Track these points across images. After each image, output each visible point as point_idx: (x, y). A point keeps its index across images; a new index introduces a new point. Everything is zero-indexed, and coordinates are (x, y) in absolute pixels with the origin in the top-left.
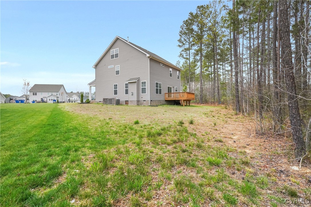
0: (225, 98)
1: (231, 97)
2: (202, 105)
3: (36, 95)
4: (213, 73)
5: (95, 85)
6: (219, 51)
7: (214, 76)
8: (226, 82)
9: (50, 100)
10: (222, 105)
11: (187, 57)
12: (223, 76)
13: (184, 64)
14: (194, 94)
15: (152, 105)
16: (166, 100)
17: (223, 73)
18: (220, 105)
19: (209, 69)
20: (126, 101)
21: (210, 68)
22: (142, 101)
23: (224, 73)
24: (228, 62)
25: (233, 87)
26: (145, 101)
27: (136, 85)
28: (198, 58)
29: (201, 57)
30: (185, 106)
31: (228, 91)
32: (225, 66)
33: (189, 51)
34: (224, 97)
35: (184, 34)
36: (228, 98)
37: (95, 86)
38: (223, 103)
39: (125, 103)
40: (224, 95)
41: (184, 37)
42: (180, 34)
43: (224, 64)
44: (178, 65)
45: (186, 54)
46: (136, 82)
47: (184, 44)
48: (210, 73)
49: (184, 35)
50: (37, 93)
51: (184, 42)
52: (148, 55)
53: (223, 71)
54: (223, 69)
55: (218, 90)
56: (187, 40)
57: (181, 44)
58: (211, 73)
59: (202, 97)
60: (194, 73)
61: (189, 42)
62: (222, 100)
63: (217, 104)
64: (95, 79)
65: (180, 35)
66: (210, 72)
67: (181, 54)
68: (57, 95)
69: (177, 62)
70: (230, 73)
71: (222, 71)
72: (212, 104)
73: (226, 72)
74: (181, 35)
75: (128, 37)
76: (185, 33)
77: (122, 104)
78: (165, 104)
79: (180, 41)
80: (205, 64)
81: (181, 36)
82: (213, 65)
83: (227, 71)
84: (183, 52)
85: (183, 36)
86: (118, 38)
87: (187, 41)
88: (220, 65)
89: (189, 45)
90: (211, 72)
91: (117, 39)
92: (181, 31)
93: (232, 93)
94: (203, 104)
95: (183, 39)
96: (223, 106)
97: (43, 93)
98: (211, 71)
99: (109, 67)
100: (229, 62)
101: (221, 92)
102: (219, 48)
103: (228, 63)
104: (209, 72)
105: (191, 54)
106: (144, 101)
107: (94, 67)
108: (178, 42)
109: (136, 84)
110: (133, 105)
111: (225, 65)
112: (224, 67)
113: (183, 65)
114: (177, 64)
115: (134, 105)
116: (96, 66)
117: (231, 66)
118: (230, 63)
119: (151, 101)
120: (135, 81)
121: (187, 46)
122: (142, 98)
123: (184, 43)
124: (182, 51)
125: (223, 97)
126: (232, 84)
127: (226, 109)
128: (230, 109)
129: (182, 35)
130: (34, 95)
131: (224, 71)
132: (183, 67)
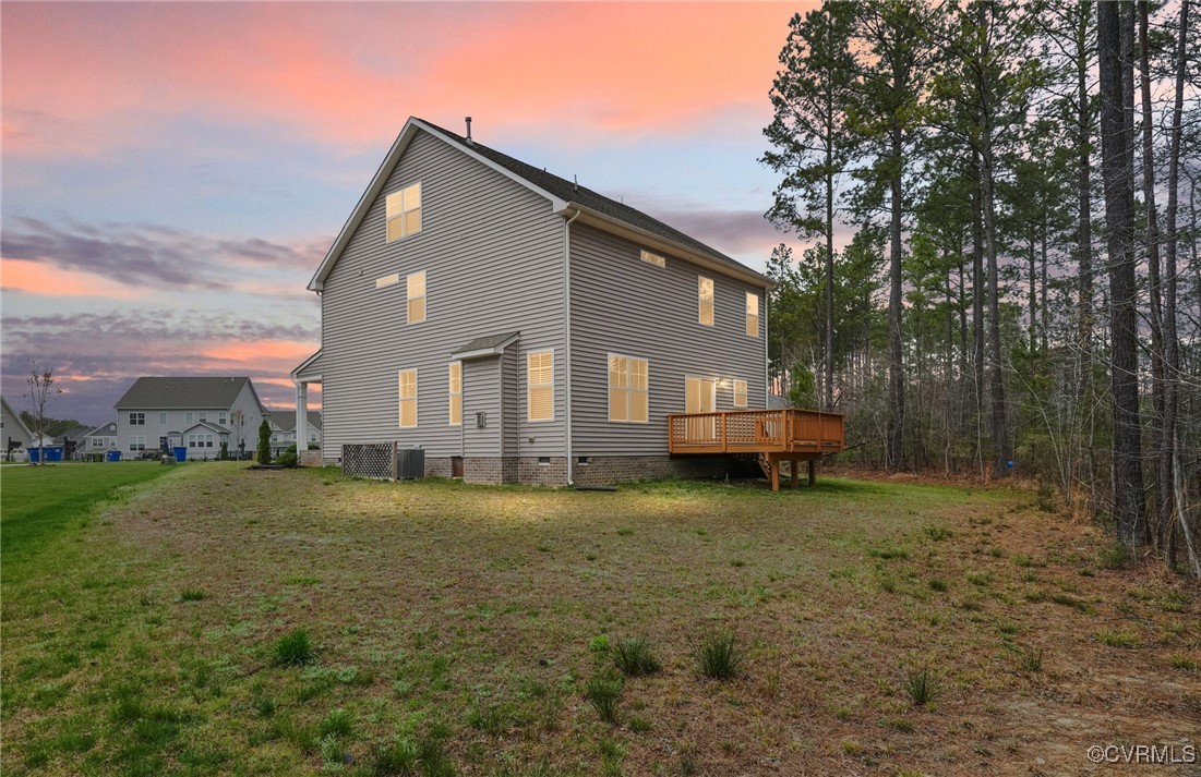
0: (1038, 438)
1: (1078, 437)
2: (894, 481)
3: (142, 422)
4: (971, 301)
5: (320, 377)
6: (1006, 176)
7: (979, 315)
8: (1051, 345)
9: (193, 444)
10: (1024, 478)
11: (815, 214)
12: (1033, 313)
13: (810, 261)
14: (840, 417)
15: (587, 485)
16: (676, 451)
17: (1032, 296)
18: (1008, 480)
19: (947, 280)
20: (454, 458)
21: (954, 277)
22: (534, 463)
23: (1039, 296)
24: (1063, 236)
25: (1097, 375)
26: (547, 459)
27: (499, 371)
28: (881, 217)
29: (897, 213)
30: (783, 486)
31: (1058, 400)
32: (1044, 260)
33: (829, 182)
34: (1035, 432)
35: (800, 94)
36: (1057, 444)
37: (319, 382)
38: (1028, 470)
39: (450, 469)
40: (1033, 422)
41: (798, 109)
42: (777, 93)
43: (1038, 247)
44: (778, 267)
45: (808, 202)
46: (495, 357)
47: (798, 148)
48: (953, 300)
49: (802, 100)
50: (148, 417)
51: (800, 138)
52: (560, 205)
53: (1032, 284)
54: (1032, 277)
55: (999, 393)
56: (817, 124)
57: (779, 150)
58: (962, 300)
59: (899, 435)
60: (866, 305)
61: (825, 134)
62: (1022, 450)
63: (986, 474)
64: (320, 347)
65: (777, 101)
66: (954, 295)
67: (780, 204)
68: (223, 421)
69: (775, 251)
70: (1075, 297)
71: (1025, 286)
72: (956, 471)
73: (1052, 294)
74: (783, 97)
75: (469, 120)
76: (807, 89)
77: (439, 475)
78: (669, 477)
79: (775, 132)
80: (924, 250)
81: (784, 105)
82: (970, 257)
83: (1055, 284)
84: (788, 192)
85: (796, 106)
86: (420, 129)
87: (818, 128)
88: (1017, 253)
89: (829, 151)
90: (962, 292)
91: (416, 134)
92: (786, 79)
93: (1087, 412)
94: (907, 470)
95: (789, 122)
96: (1024, 485)
97: (167, 412)
98: (962, 286)
99: (381, 282)
100: (1069, 232)
101: (1016, 404)
102: (1010, 159)
103: (1064, 239)
104: (950, 293)
105: (836, 196)
106: (542, 459)
107: (313, 286)
108: (767, 138)
109: (499, 366)
110: (484, 482)
111: (1048, 252)
112: (1037, 264)
113: (804, 265)
114: (775, 261)
115: (492, 483)
116: (325, 282)
117: (1084, 255)
118: (1074, 238)
119: (582, 459)
120: (490, 351)
121: (816, 156)
122: (532, 441)
123: (801, 142)
124: (786, 183)
125: (1030, 436)
126: (1085, 358)
127: (1043, 508)
128: (1076, 514)
129: (790, 96)
130: (133, 422)
131: (1038, 286)
132: (806, 275)
